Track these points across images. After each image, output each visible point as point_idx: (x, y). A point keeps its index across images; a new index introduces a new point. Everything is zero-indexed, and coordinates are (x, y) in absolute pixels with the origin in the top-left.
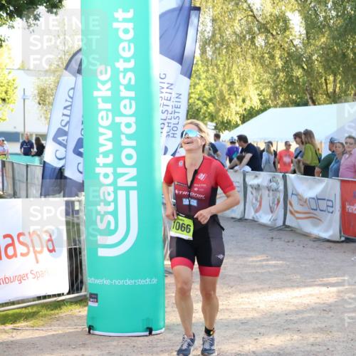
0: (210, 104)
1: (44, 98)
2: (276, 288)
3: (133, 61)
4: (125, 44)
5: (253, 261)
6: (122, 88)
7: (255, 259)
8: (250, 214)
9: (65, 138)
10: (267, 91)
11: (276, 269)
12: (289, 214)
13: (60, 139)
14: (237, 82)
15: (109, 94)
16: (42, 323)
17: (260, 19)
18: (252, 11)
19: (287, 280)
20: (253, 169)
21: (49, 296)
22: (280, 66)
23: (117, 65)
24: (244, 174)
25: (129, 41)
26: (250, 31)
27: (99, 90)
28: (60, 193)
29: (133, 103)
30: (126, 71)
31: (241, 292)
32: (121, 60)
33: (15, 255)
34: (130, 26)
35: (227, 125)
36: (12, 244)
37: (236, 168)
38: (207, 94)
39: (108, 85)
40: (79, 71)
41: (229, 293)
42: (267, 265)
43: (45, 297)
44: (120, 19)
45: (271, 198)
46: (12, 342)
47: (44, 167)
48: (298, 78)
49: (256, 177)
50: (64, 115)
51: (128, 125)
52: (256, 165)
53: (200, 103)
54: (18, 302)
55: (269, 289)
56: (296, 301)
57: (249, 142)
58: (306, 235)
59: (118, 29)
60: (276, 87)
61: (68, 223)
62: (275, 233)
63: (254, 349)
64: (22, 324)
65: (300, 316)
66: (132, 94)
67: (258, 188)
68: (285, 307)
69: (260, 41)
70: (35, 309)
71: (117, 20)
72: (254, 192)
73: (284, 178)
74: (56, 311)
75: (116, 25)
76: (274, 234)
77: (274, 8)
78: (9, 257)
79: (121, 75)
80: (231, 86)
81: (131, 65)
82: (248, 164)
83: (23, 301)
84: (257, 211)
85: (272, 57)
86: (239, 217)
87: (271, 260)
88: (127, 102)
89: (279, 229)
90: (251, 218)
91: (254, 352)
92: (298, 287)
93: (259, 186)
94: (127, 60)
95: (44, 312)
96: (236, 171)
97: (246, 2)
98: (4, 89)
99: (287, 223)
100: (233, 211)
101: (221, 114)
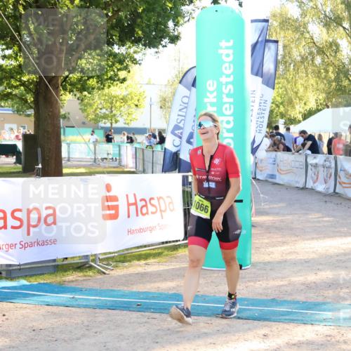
0: (281, 106)
1: (165, 104)
2: (330, 237)
3: (232, 76)
4: (227, 65)
5: (312, 218)
6: (224, 96)
7: (313, 216)
8: (310, 184)
9: (180, 131)
11: (330, 223)
12: (338, 183)
13: (176, 132)
14: (301, 90)
15: (215, 100)
16: (165, 260)
17: (318, 44)
18: (313, 39)
19: (337, 232)
20: (313, 153)
21: (170, 242)
22: (333, 78)
23: (221, 80)
24: (306, 156)
25: (230, 62)
26: (311, 53)
27: (208, 98)
28: (176, 170)
29: (232, 106)
30: (227, 84)
31: (304, 240)
32: (224, 76)
33: (147, 213)
34: (230, 52)
35: (293, 121)
36: (146, 206)
38: (279, 99)
39: (215, 94)
40: (194, 84)
41: (296, 241)
42: (323, 221)
43: (167, 242)
44: (224, 47)
45: (325, 173)
46: (145, 273)
47: (165, 152)
48: (345, 87)
49: (315, 158)
50: (179, 115)
51: (228, 122)
53: (274, 106)
54: (149, 246)
55: (325, 237)
56: (344, 247)
57: (309, 133)
59: (222, 54)
60: (329, 93)
61: (184, 191)
63: (315, 280)
64: (151, 261)
65: (347, 257)
66: (231, 100)
67: (316, 166)
68: (336, 251)
69: (318, 60)
70: (160, 251)
71: (221, 48)
72: (313, 168)
73: (335, 158)
74: (175, 252)
75: (220, 51)
76: (327, 199)
77: (329, 36)
78: (143, 214)
79: (224, 87)
80: (296, 93)
81: (231, 79)
83: (152, 245)
84: (314, 183)
85: (327, 71)
86: (301, 186)
87: (325, 217)
88: (227, 106)
89: (330, 195)
90: (310, 187)
91: (315, 283)
92: (345, 236)
93: (316, 164)
94: (228, 76)
95: (166, 253)
96: (300, 154)
97: (308, 32)
98: (137, 98)
99: (337, 191)
100: (297, 182)
101: (289, 113)
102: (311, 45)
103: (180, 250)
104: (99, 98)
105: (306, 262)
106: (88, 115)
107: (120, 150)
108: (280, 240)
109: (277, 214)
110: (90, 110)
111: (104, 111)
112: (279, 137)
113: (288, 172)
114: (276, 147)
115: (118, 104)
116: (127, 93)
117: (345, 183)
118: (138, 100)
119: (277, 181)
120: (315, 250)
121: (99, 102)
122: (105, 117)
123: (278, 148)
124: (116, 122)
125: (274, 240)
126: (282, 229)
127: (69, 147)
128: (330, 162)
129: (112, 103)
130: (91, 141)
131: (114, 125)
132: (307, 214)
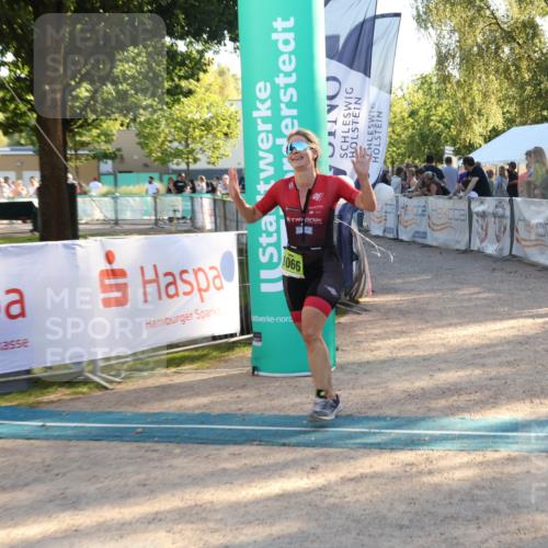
0: (452, 126)
4: (285, 57)
5: (462, 295)
7: (465, 291)
8: (476, 245)
10: (514, 109)
11: (485, 302)
12: (515, 242)
14: (478, 98)
16: (208, 365)
17: (505, 26)
18: (496, 18)
19: (492, 313)
20: (480, 195)
21: (220, 338)
22: (527, 79)
23: (277, 80)
24: (470, 200)
26: (493, 40)
29: (296, 121)
30: (286, 86)
31: (436, 327)
32: (281, 76)
37: (462, 194)
38: (449, 115)
39: (268, 104)
41: (423, 329)
44: (280, 29)
45: (497, 226)
49: (482, 203)
52: (484, 189)
53: (441, 126)
55: (469, 323)
56: (492, 335)
58: (534, 265)
59: (277, 40)
60: (523, 103)
62: (499, 263)
64: (186, 367)
65: (490, 350)
66: (294, 113)
67: (483, 215)
68: (478, 341)
71: (276, 31)
72: (480, 219)
73: (511, 202)
76: (497, 265)
77: (522, 13)
79: (282, 91)
80: (472, 104)
81: (292, 79)
82: (474, 190)
85: (518, 68)
86: (464, 248)
87: (484, 292)
89: (505, 259)
90: (476, 249)
92: (501, 320)
93: (484, 212)
94: (288, 74)
96: (461, 198)
97: (488, 8)
98: (226, 122)
99: (514, 252)
100: (458, 242)
101: (462, 136)
102: (494, 27)
103: (237, 350)
104: (168, 125)
105: (424, 360)
106: (151, 152)
107: (193, 205)
108: (398, 329)
109: (410, 291)
110: (154, 146)
111: (175, 144)
112: (430, 173)
113: (444, 227)
114: (425, 189)
115: (197, 133)
116: (210, 115)
117: (524, 240)
118: (228, 126)
119: (429, 241)
120: (445, 341)
121: (167, 131)
122: (178, 154)
123: (429, 190)
124: (196, 160)
125: (387, 329)
126: (409, 312)
127: (116, 202)
128: (504, 209)
129: (186, 132)
130: (151, 192)
131: (192, 167)
132: (457, 289)
